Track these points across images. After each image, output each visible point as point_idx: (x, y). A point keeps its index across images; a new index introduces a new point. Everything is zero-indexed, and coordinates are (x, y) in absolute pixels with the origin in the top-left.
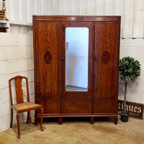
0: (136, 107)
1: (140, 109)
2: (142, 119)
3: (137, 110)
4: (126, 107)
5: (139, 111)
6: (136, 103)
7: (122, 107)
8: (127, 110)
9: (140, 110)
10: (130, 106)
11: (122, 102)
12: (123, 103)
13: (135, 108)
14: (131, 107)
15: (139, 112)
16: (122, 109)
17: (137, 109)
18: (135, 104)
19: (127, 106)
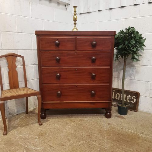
0: (130, 96)
1: (134, 98)
2: (136, 111)
3: (130, 100)
5: (133, 100)
6: (129, 91)
7: (113, 96)
8: (119, 99)
9: (135, 100)
11: (113, 90)
12: (114, 91)
13: (128, 97)
15: (133, 102)
16: (113, 98)
17: (131, 98)
18: (128, 93)
19: (119, 95)
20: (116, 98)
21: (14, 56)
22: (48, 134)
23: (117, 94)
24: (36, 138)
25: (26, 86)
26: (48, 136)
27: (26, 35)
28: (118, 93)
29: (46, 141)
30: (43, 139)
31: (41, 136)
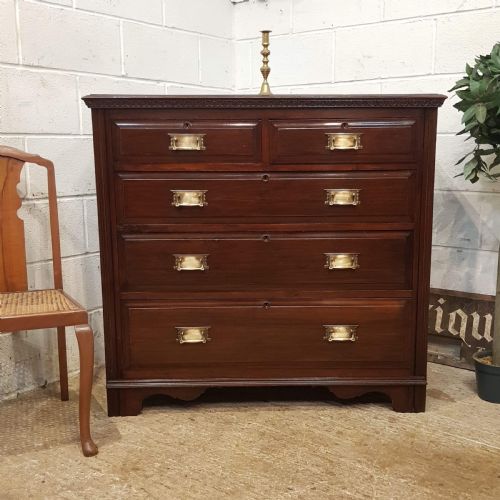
4: (458, 318)
7: (439, 321)
8: (462, 335)
10: (476, 318)
11: (439, 297)
12: (441, 301)
14: (482, 322)
16: (438, 329)
19: (464, 317)
20: (451, 330)
21: (11, 161)
22: (157, 465)
23: (453, 315)
24: (115, 482)
25: (59, 284)
26: (160, 472)
27: (55, 75)
28: (459, 311)
29: (154, 490)
30: (141, 484)
31: (133, 473)
